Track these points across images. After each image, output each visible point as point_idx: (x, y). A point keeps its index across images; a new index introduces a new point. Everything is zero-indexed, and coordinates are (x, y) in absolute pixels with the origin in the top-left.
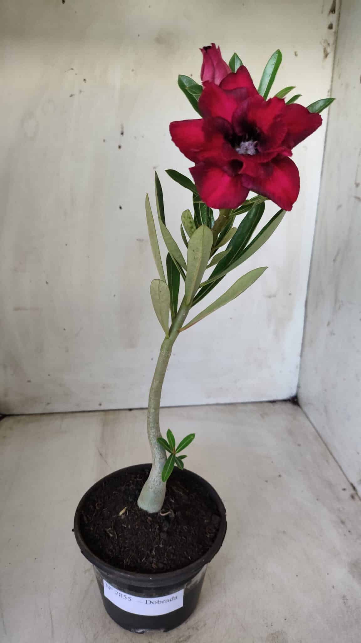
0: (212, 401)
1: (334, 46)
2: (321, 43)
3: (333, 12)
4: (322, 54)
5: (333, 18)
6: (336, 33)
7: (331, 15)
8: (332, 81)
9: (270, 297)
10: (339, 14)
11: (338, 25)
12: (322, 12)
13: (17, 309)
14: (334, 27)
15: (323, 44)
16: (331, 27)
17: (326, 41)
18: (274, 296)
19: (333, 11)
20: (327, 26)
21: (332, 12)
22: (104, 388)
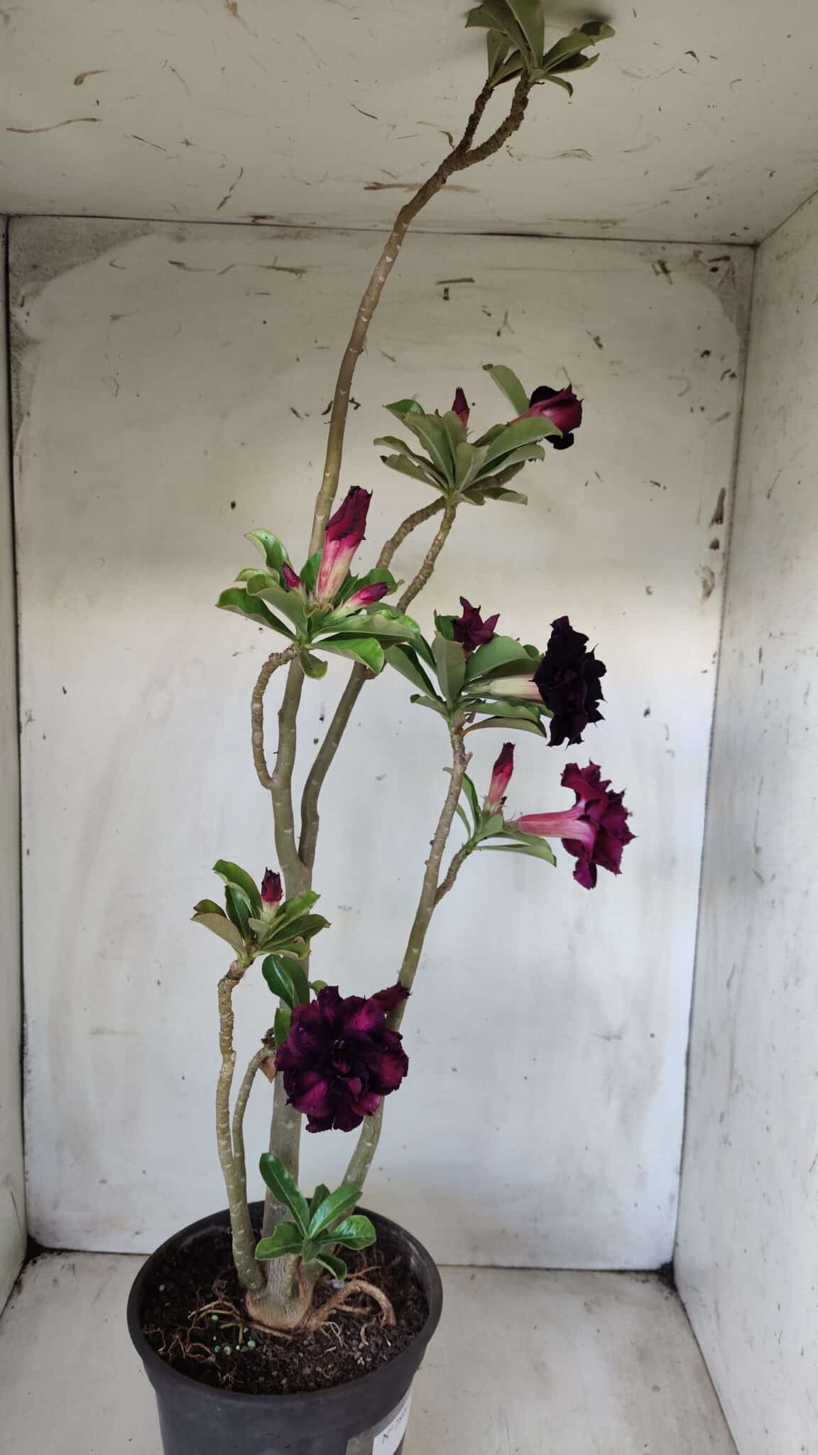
1: (724, 576)
2: (697, 572)
3: (719, 522)
4: (700, 591)
5: (720, 532)
6: (727, 557)
7: (716, 526)
8: (721, 638)
10: (731, 524)
11: (729, 543)
12: (698, 522)
14: (722, 545)
15: (702, 574)
16: (715, 546)
17: (705, 569)
19: (718, 519)
20: (708, 544)
21: (717, 521)
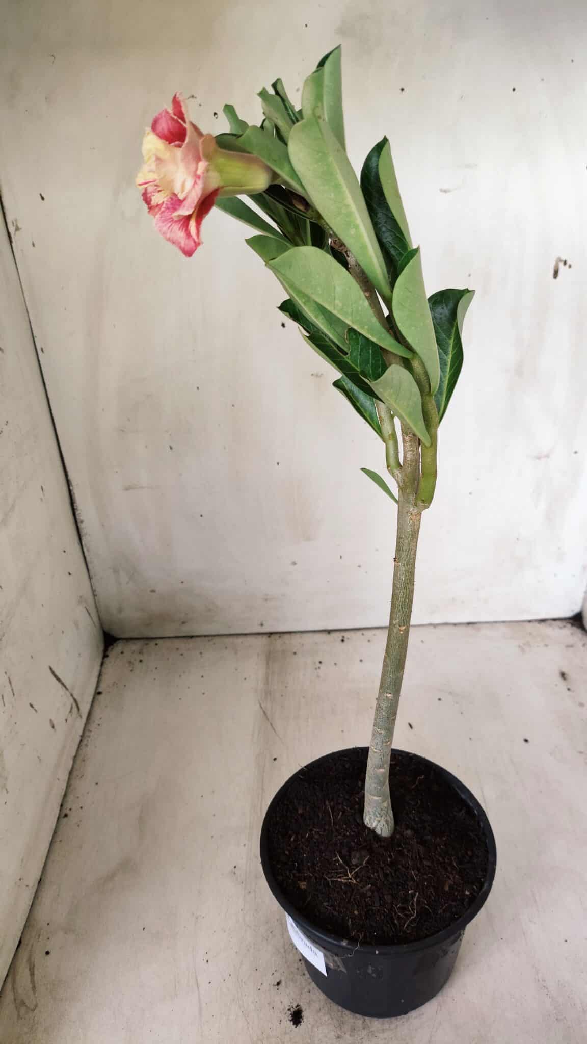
0: (437, 620)
9: (539, 458)
13: (127, 489)
18: (547, 456)
22: (266, 600)
